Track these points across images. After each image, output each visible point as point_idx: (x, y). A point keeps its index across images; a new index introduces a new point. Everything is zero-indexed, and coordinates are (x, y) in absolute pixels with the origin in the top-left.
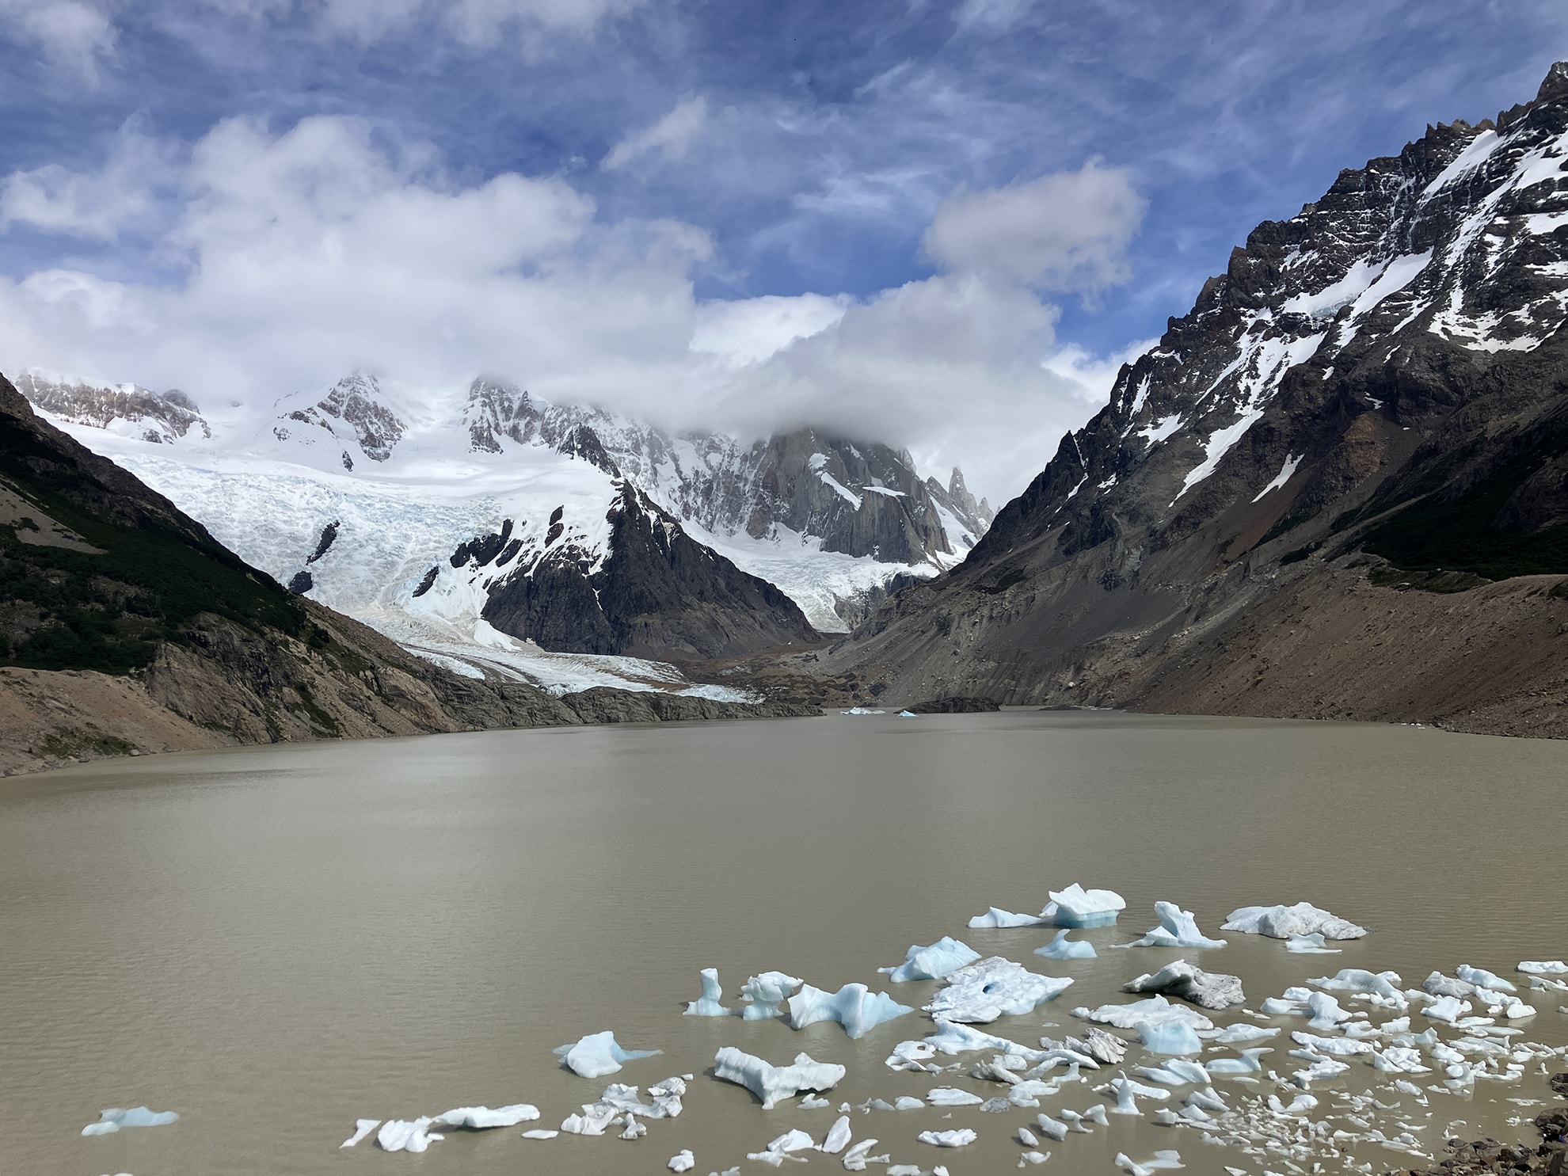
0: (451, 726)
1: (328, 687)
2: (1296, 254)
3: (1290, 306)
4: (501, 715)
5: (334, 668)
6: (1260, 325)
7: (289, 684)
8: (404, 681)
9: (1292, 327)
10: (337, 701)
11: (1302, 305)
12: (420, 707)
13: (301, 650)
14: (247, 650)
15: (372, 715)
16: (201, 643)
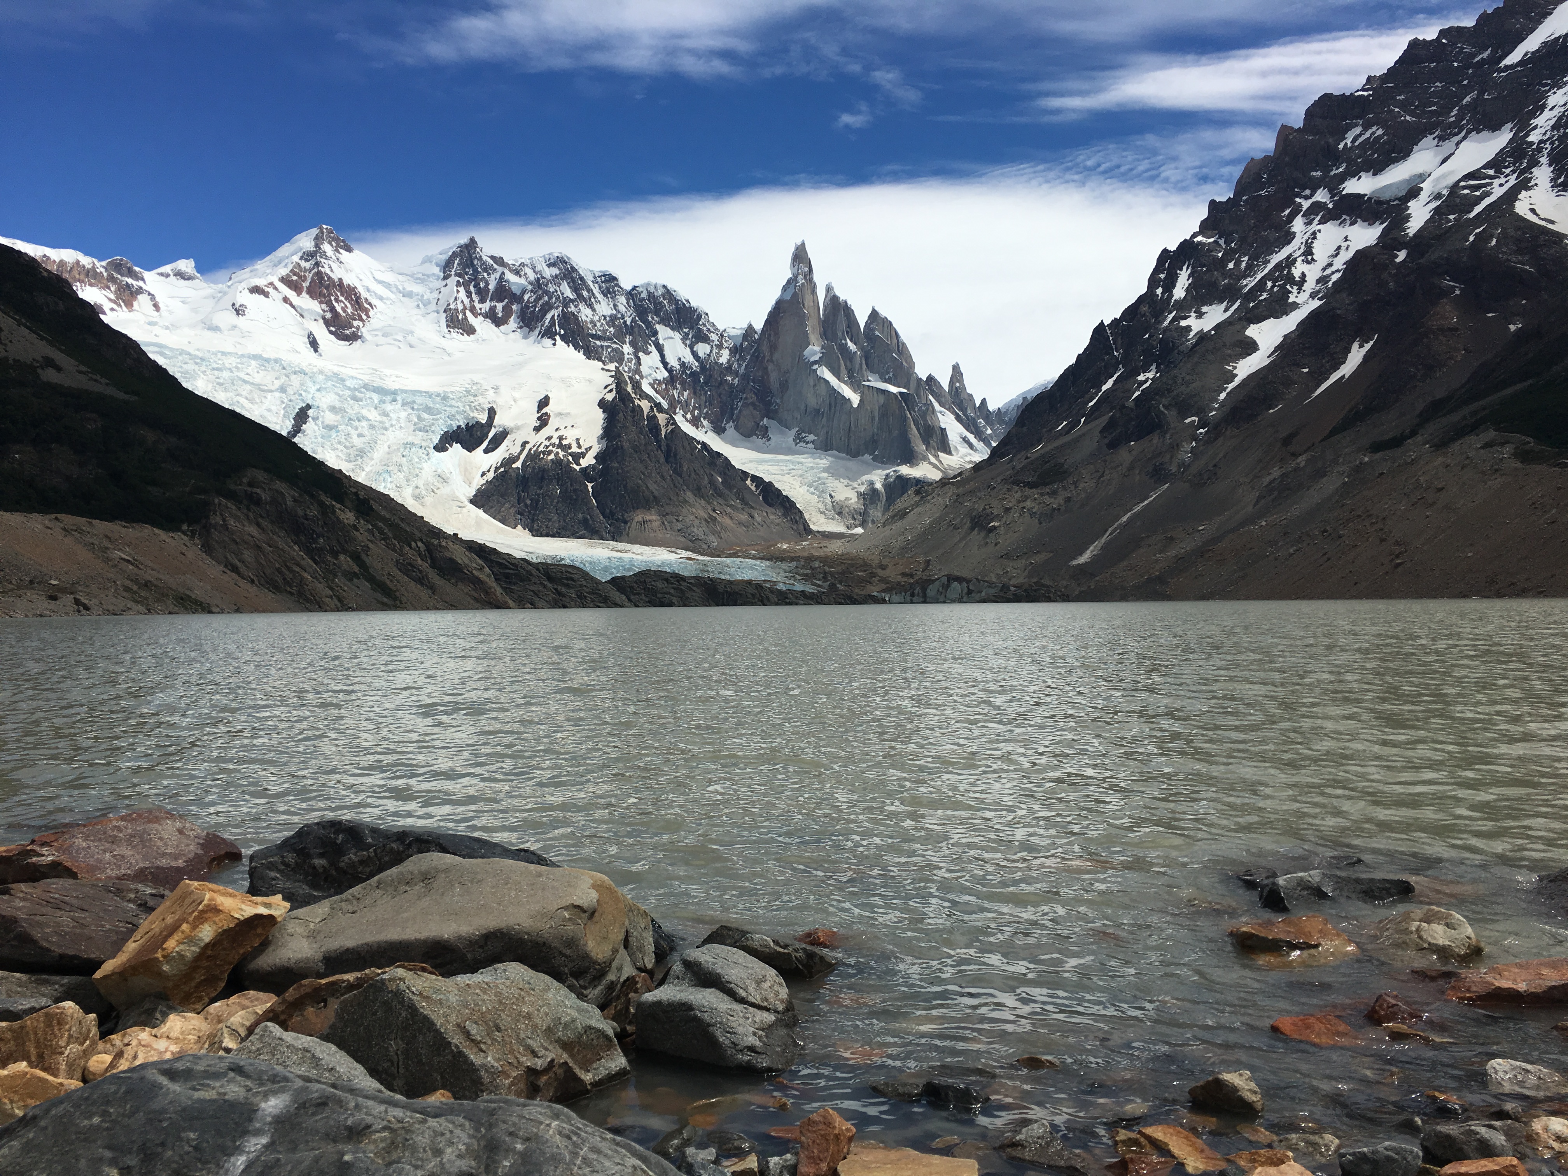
0: (510, 602)
1: (380, 559)
2: (1358, 130)
3: (1351, 186)
5: (386, 537)
6: (1317, 207)
7: (344, 553)
8: (458, 555)
9: (1352, 209)
10: (395, 571)
11: (1364, 185)
12: (477, 582)
13: (348, 517)
14: (300, 512)
15: (432, 588)
16: (254, 501)
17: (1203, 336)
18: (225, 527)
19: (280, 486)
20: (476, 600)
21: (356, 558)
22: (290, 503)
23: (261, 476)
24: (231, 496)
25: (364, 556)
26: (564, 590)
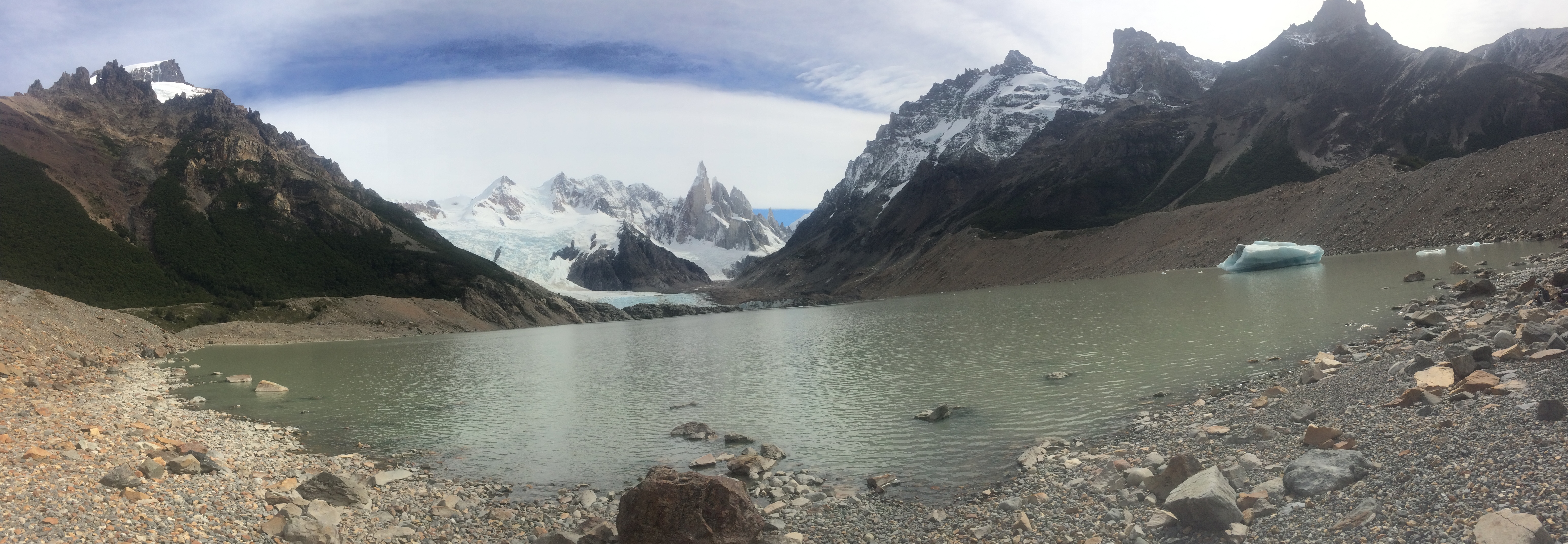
0: (582, 321)
1: (529, 306)
2: (919, 116)
3: (917, 137)
4: (599, 317)
5: (531, 298)
6: (906, 144)
7: (515, 305)
8: (560, 302)
9: (919, 145)
10: (535, 311)
11: (922, 137)
12: (568, 313)
13: (515, 290)
14: (498, 290)
15: (550, 317)
16: (481, 287)
17: (868, 195)
18: (470, 298)
19: (490, 281)
20: (568, 320)
21: (519, 306)
22: (493, 287)
23: (483, 277)
24: (472, 286)
25: (522, 306)
26: (604, 314)
